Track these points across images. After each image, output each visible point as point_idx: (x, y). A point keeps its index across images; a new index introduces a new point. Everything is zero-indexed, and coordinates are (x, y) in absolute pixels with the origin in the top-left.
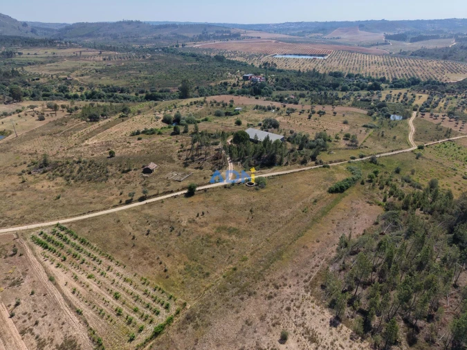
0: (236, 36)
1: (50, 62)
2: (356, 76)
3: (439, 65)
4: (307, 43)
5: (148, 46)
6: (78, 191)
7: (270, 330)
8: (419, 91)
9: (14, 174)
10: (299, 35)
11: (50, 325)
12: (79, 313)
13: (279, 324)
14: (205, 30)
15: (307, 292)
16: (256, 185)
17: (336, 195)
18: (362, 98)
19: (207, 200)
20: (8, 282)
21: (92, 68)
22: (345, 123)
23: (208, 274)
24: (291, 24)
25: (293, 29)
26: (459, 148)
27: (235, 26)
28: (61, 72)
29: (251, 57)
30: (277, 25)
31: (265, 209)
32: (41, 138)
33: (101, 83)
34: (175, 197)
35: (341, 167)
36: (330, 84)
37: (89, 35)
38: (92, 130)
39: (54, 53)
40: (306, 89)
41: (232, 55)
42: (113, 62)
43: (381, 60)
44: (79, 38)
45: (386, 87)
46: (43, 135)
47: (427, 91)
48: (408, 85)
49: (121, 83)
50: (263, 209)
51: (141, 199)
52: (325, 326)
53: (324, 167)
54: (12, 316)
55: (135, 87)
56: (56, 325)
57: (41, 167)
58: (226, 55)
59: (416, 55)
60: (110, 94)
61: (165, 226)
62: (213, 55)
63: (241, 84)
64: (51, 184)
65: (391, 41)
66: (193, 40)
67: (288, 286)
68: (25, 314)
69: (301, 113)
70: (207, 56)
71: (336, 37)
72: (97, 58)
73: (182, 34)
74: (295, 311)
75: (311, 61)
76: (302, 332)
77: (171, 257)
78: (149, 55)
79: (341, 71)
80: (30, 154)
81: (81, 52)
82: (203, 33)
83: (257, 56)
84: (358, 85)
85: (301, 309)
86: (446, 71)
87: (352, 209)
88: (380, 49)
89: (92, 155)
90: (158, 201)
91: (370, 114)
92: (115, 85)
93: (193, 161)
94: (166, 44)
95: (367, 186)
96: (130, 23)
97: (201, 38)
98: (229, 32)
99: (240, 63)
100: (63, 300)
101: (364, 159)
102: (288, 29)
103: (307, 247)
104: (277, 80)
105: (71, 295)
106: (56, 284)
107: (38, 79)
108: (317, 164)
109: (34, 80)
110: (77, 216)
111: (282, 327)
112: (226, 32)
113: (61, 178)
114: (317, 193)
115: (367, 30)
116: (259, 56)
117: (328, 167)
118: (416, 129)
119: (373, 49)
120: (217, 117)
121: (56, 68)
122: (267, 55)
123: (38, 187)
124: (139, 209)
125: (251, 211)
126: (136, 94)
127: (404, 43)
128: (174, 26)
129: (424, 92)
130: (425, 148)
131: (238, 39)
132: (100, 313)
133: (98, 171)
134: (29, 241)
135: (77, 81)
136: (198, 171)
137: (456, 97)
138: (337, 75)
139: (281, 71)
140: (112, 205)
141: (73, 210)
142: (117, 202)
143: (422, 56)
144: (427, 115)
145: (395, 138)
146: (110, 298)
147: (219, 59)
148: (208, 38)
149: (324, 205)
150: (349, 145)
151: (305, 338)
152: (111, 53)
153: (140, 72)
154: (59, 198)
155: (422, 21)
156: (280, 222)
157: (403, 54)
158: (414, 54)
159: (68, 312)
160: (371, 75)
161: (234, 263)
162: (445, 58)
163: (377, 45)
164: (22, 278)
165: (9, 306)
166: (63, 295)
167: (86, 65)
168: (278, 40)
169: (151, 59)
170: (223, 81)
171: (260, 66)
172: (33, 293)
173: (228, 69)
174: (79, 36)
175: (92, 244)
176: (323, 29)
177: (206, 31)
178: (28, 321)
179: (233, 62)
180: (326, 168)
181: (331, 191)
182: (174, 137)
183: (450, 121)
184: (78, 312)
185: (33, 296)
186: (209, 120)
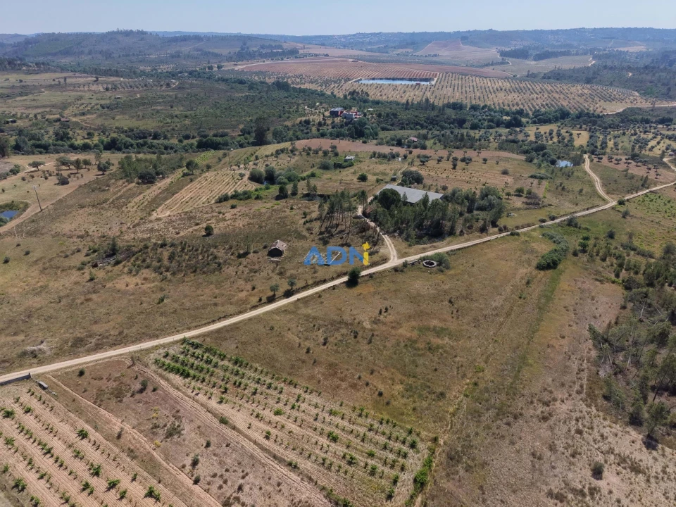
0: (293, 53)
1: (21, 95)
2: (483, 108)
3: (586, 91)
4: (397, 62)
5: (164, 68)
6: (185, 288)
7: (571, 464)
8: (574, 127)
9: (70, 268)
10: (379, 50)
11: (261, 488)
12: (293, 466)
13: (580, 454)
14: (245, 44)
15: (589, 406)
16: (437, 265)
17: (549, 272)
18: (504, 138)
19: (381, 289)
20: (160, 431)
21: (94, 102)
22: (505, 173)
23: (442, 395)
24: (364, 35)
25: (370, 43)
26: (669, 202)
27: (285, 39)
28: (48, 110)
29: (327, 83)
30: (345, 37)
31: (468, 297)
32: (81, 211)
33: (117, 124)
34: (334, 288)
35: (534, 234)
36: (454, 120)
37: (66, 53)
38: (153, 195)
39: (21, 81)
40: (422, 127)
41: (298, 80)
42: (122, 93)
43: (507, 85)
44: (50, 58)
45: (528, 122)
46: (82, 207)
47: (584, 126)
48: (556, 120)
49: (150, 125)
50: (465, 298)
51: (288, 294)
52: (640, 449)
53: (512, 234)
54: (196, 482)
55: (173, 130)
56: (269, 488)
57: (109, 256)
58: (290, 82)
59: (549, 78)
60: (141, 141)
61: (344, 331)
62: (270, 81)
63: (329, 122)
64: (137, 280)
65: (510, 59)
66: (230, 59)
67: (559, 402)
68: (214, 476)
69: (439, 161)
70: (262, 83)
71: (432, 54)
72: (94, 88)
73: (211, 50)
74: (590, 434)
75: (414, 87)
76: (617, 461)
77: (376, 373)
78: (175, 83)
79: (460, 101)
80: (78, 237)
81: (65, 79)
82: (243, 49)
83: (335, 82)
84: (491, 121)
85: (596, 430)
86: (597, 99)
87: (583, 291)
88: (497, 70)
89: (178, 233)
90: (312, 295)
91: (530, 160)
92: (141, 128)
93: (332, 235)
94: (191, 65)
95: (584, 258)
96: (128, 34)
97: (241, 56)
98: (280, 47)
99: (313, 92)
100: (258, 450)
101: (557, 221)
102: (363, 43)
103: (553, 346)
104: (379, 115)
105: (267, 442)
106: (234, 428)
107: (14, 122)
108: (501, 231)
109: (8, 122)
110: (205, 325)
111: (585, 457)
112: (276, 47)
113: (147, 271)
114: (523, 271)
115: (473, 43)
116: (338, 81)
117: (518, 234)
118: (601, 178)
119: (489, 70)
120: (325, 171)
121: (34, 103)
122: (349, 80)
123: (120, 285)
124: (292, 308)
125: (450, 302)
126: (180, 141)
127: (528, 62)
128: (197, 38)
129: (581, 127)
130: (626, 203)
131: (296, 57)
132: (323, 464)
133: (200, 257)
134: (154, 367)
135: (77, 124)
136: (345, 248)
137: (624, 134)
138: (457, 107)
139: (377, 103)
140: (249, 306)
141: (195, 318)
142: (254, 300)
143: (558, 79)
144: (605, 158)
145: (581, 191)
146: (324, 441)
147: (281, 86)
148: (251, 56)
149: (542, 287)
150: (527, 204)
151: (625, 468)
152: (113, 79)
153: (172, 107)
154: (162, 300)
155: (542, 32)
156: (497, 315)
157: (531, 76)
158: (547, 77)
159: (276, 466)
160: (502, 106)
161: (469, 375)
162: (588, 81)
163: (492, 65)
164: (177, 424)
165: (184, 466)
166: (255, 442)
167: (81, 98)
168: (356, 59)
169: (179, 88)
170: (304, 119)
171: (345, 97)
172: (208, 445)
173: (301, 102)
174: (49, 54)
175: (254, 365)
176: (413, 43)
177: (246, 47)
178: (224, 485)
179: (304, 91)
180: (516, 237)
181: (540, 267)
182: (282, 203)
183: (637, 166)
184: (290, 464)
185: (210, 449)
186: (317, 175)
